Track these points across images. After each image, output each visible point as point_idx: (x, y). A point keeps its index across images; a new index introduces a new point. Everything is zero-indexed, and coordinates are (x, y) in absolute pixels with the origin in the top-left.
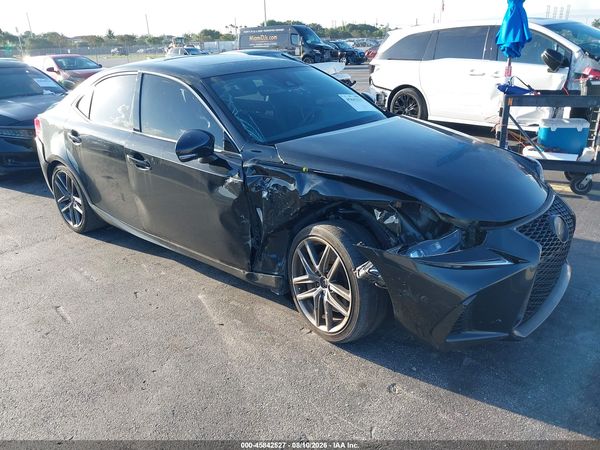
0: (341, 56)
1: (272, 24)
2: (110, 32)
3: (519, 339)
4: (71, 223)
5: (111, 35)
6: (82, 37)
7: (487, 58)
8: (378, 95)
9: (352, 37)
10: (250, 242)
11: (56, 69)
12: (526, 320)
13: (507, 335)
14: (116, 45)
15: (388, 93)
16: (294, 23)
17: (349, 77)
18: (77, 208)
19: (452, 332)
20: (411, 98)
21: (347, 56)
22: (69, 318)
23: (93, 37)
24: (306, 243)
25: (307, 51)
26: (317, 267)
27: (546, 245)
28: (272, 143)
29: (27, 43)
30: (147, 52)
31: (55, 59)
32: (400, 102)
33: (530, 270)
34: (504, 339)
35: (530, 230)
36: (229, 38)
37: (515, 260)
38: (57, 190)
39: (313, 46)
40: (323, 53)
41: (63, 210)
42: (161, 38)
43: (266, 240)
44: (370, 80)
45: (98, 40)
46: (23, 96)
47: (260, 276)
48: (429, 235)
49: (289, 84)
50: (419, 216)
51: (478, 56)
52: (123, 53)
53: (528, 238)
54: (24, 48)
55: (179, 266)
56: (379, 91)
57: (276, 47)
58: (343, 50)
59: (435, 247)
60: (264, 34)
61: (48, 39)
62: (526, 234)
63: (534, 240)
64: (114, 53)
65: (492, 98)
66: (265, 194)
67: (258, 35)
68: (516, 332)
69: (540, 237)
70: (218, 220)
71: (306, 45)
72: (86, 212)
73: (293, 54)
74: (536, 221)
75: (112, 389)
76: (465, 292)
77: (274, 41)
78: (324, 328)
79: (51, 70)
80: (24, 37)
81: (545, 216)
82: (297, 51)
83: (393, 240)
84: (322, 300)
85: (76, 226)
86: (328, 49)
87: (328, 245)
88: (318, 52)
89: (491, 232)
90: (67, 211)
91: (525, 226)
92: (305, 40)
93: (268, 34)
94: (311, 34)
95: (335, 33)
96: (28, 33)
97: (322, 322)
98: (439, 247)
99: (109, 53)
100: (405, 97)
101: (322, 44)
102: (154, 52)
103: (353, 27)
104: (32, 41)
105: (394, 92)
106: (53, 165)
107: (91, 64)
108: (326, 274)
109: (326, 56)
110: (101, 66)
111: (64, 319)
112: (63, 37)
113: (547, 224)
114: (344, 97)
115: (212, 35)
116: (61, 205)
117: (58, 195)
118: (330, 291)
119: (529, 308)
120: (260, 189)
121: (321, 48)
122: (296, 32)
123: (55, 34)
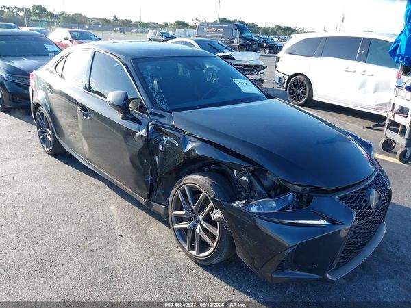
0: (266, 47)
1: (223, 21)
2: (115, 17)
3: (330, 281)
4: (45, 147)
5: (116, 19)
6: (97, 19)
7: (359, 60)
8: (280, 78)
9: (277, 34)
10: (149, 180)
11: (70, 38)
12: (339, 266)
13: (321, 277)
14: (118, 26)
15: (287, 78)
16: (239, 22)
17: (262, 64)
18: (49, 137)
19: (277, 269)
20: (302, 83)
21: (270, 48)
22: (20, 216)
23: (104, 19)
24: (186, 188)
25: (242, 42)
26: (194, 207)
27: (361, 212)
28: (171, 111)
29: (61, 18)
30: (138, 32)
31: (70, 32)
32: (295, 85)
33: (344, 230)
34: (319, 280)
35: (349, 200)
36: (193, 27)
37: (333, 222)
38: (38, 123)
39: (246, 39)
40: (253, 44)
41: (41, 137)
42: (149, 24)
43: (160, 179)
44: (276, 67)
45: (108, 21)
46: (35, 55)
47: (155, 204)
48: (272, 193)
49: (196, 68)
50: (266, 178)
51: (352, 58)
52: (122, 31)
53: (346, 205)
54: (58, 22)
55: (106, 188)
56: (281, 75)
57: (222, 37)
58: (267, 43)
59: (271, 204)
60: (214, 27)
61: (75, 17)
62: (345, 203)
63: (350, 208)
64: (116, 31)
65: (359, 89)
66: (161, 147)
67: (211, 27)
68: (328, 276)
69: (356, 206)
70: (129, 160)
71: (242, 37)
72: (53, 140)
73: (233, 43)
74: (355, 193)
75: (30, 274)
76: (288, 243)
77: (221, 33)
78: (194, 253)
79: (67, 39)
80: (59, 15)
81: (364, 189)
82: (236, 41)
83: (243, 194)
84: (194, 231)
85: (47, 149)
86: (257, 41)
87: (204, 193)
88: (250, 43)
89: (316, 198)
90: (43, 138)
91: (346, 196)
92: (242, 34)
93: (217, 28)
94: (246, 30)
95: (266, 31)
96: (63, 12)
97: (192, 248)
98: (274, 205)
99: (112, 30)
100: (298, 81)
101: (253, 38)
102: (142, 32)
103: (280, 28)
104: (64, 18)
105: (291, 77)
106: (37, 106)
107: (93, 38)
108: (199, 213)
109: (256, 46)
110: (100, 39)
111: (17, 216)
112: (85, 17)
113: (364, 196)
114: (236, 81)
115: (182, 25)
116: (40, 133)
117: (39, 127)
118: (201, 225)
119: (342, 258)
120: (158, 143)
121: (252, 41)
122: (236, 28)
123: (80, 15)
